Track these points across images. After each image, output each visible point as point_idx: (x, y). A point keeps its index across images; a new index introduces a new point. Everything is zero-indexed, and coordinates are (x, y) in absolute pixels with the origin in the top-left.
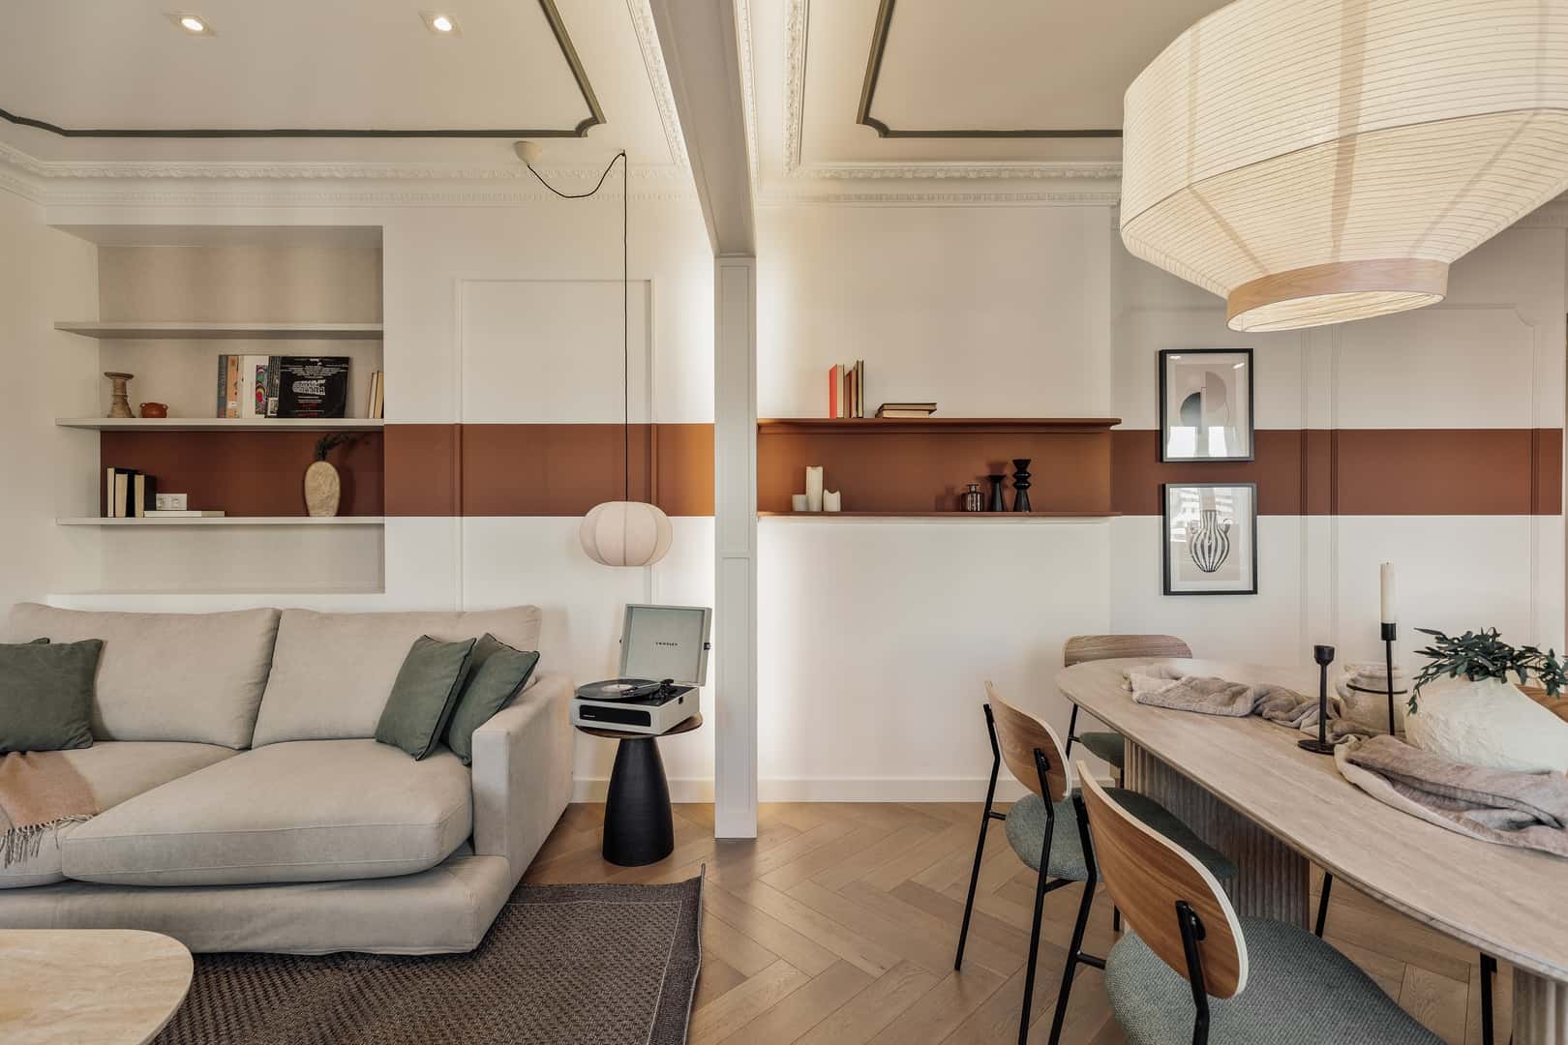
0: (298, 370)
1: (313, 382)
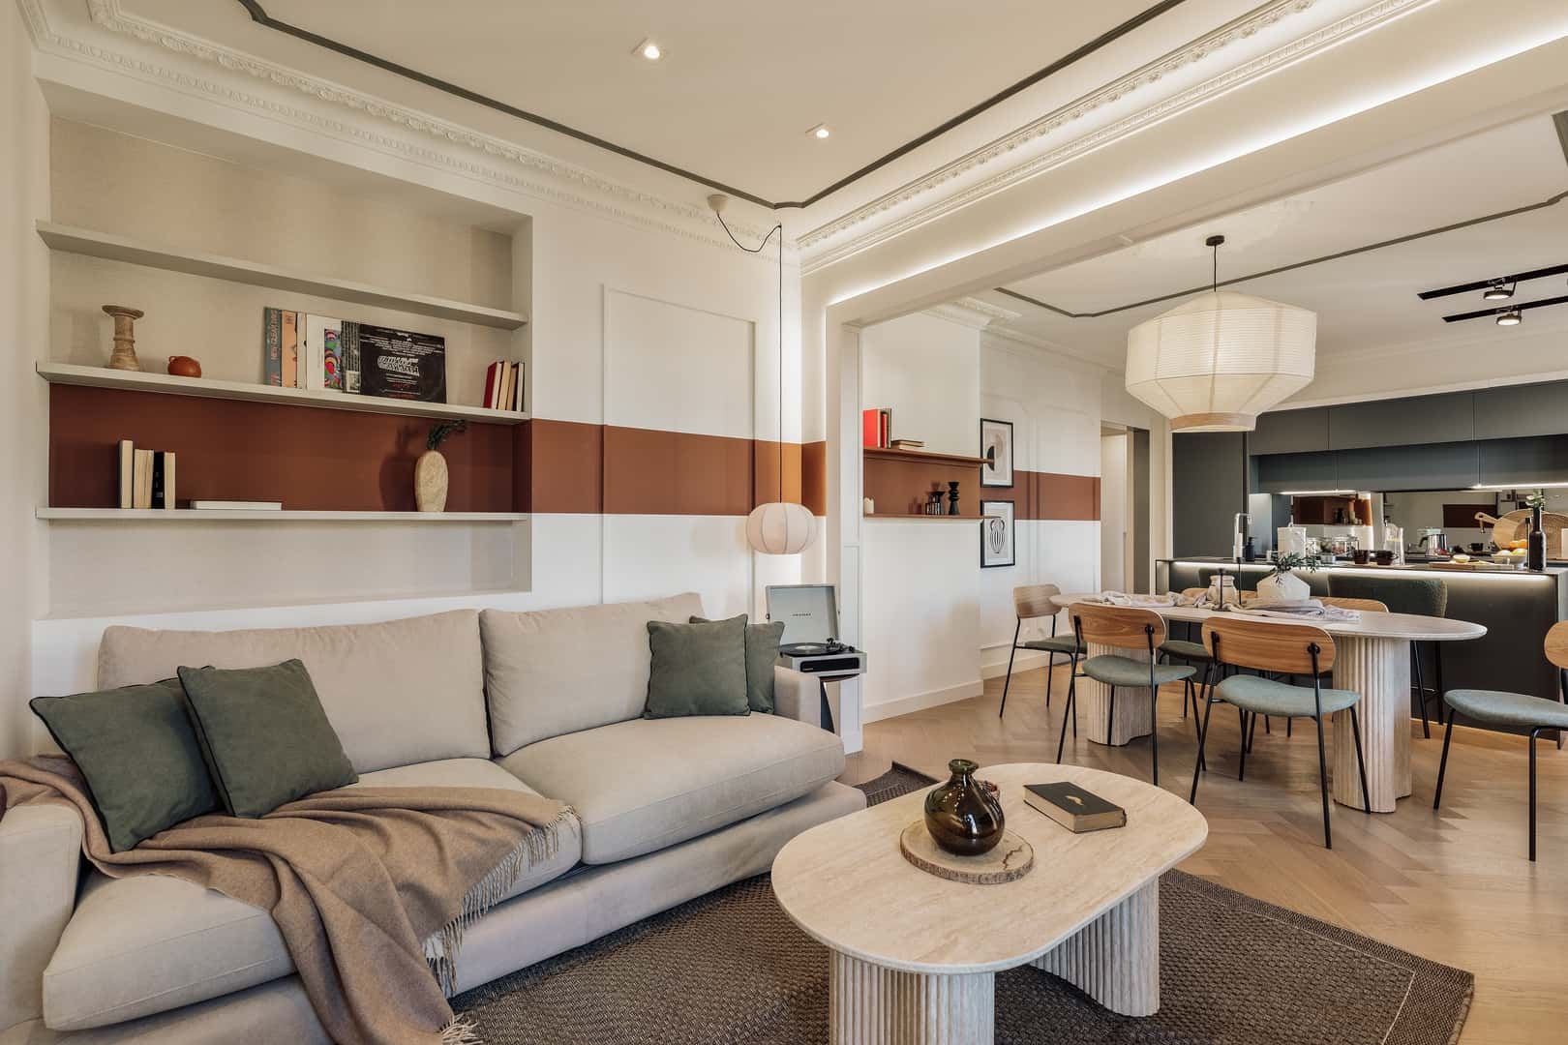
1: (403, 359)
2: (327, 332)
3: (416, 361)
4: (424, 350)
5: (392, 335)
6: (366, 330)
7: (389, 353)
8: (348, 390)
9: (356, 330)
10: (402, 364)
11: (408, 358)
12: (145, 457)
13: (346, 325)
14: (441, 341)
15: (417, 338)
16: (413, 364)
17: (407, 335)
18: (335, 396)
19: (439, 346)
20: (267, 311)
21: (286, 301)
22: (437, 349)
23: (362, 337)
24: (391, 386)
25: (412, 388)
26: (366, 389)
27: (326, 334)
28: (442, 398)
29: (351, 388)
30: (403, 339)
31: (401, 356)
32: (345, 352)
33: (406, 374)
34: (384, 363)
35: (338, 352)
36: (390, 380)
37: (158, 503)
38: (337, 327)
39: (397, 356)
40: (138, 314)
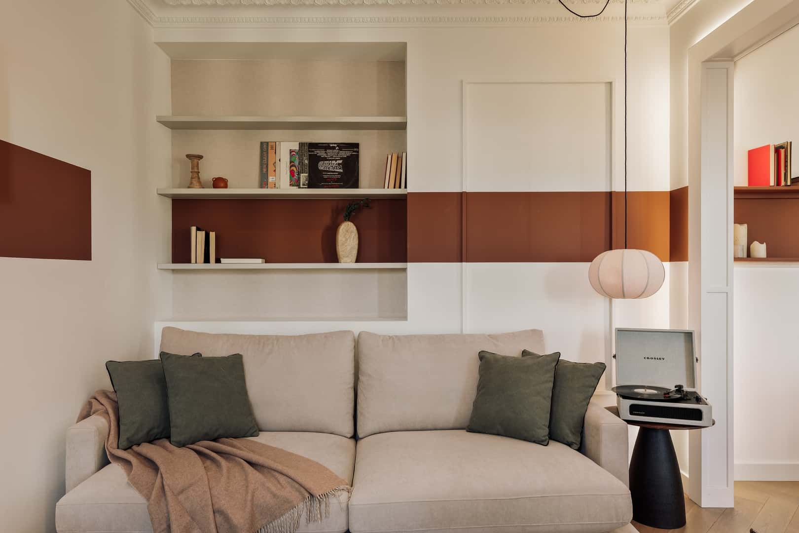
0: (321, 153)
1: (333, 162)
2: (291, 151)
3: (341, 162)
4: (345, 154)
5: (326, 147)
6: (313, 146)
7: (325, 159)
8: (301, 186)
9: (306, 147)
10: (332, 166)
11: (336, 160)
12: (202, 235)
13: (301, 145)
14: (356, 145)
15: (342, 146)
16: (339, 164)
17: (335, 145)
18: (295, 191)
19: (355, 149)
20: (262, 143)
21: (270, 136)
22: (354, 151)
23: (309, 151)
24: (326, 180)
25: (338, 180)
26: (310, 186)
27: (290, 153)
28: (356, 185)
29: (303, 185)
30: (334, 148)
31: (332, 160)
32: (301, 162)
33: (334, 172)
34: (322, 166)
35: (297, 163)
36: (325, 177)
37: (207, 260)
38: (296, 147)
39: (330, 160)
40: (200, 157)
